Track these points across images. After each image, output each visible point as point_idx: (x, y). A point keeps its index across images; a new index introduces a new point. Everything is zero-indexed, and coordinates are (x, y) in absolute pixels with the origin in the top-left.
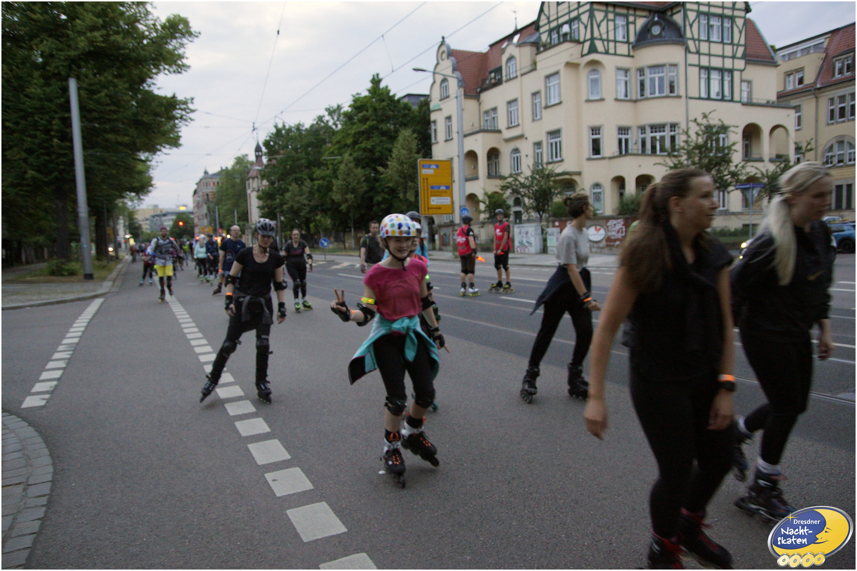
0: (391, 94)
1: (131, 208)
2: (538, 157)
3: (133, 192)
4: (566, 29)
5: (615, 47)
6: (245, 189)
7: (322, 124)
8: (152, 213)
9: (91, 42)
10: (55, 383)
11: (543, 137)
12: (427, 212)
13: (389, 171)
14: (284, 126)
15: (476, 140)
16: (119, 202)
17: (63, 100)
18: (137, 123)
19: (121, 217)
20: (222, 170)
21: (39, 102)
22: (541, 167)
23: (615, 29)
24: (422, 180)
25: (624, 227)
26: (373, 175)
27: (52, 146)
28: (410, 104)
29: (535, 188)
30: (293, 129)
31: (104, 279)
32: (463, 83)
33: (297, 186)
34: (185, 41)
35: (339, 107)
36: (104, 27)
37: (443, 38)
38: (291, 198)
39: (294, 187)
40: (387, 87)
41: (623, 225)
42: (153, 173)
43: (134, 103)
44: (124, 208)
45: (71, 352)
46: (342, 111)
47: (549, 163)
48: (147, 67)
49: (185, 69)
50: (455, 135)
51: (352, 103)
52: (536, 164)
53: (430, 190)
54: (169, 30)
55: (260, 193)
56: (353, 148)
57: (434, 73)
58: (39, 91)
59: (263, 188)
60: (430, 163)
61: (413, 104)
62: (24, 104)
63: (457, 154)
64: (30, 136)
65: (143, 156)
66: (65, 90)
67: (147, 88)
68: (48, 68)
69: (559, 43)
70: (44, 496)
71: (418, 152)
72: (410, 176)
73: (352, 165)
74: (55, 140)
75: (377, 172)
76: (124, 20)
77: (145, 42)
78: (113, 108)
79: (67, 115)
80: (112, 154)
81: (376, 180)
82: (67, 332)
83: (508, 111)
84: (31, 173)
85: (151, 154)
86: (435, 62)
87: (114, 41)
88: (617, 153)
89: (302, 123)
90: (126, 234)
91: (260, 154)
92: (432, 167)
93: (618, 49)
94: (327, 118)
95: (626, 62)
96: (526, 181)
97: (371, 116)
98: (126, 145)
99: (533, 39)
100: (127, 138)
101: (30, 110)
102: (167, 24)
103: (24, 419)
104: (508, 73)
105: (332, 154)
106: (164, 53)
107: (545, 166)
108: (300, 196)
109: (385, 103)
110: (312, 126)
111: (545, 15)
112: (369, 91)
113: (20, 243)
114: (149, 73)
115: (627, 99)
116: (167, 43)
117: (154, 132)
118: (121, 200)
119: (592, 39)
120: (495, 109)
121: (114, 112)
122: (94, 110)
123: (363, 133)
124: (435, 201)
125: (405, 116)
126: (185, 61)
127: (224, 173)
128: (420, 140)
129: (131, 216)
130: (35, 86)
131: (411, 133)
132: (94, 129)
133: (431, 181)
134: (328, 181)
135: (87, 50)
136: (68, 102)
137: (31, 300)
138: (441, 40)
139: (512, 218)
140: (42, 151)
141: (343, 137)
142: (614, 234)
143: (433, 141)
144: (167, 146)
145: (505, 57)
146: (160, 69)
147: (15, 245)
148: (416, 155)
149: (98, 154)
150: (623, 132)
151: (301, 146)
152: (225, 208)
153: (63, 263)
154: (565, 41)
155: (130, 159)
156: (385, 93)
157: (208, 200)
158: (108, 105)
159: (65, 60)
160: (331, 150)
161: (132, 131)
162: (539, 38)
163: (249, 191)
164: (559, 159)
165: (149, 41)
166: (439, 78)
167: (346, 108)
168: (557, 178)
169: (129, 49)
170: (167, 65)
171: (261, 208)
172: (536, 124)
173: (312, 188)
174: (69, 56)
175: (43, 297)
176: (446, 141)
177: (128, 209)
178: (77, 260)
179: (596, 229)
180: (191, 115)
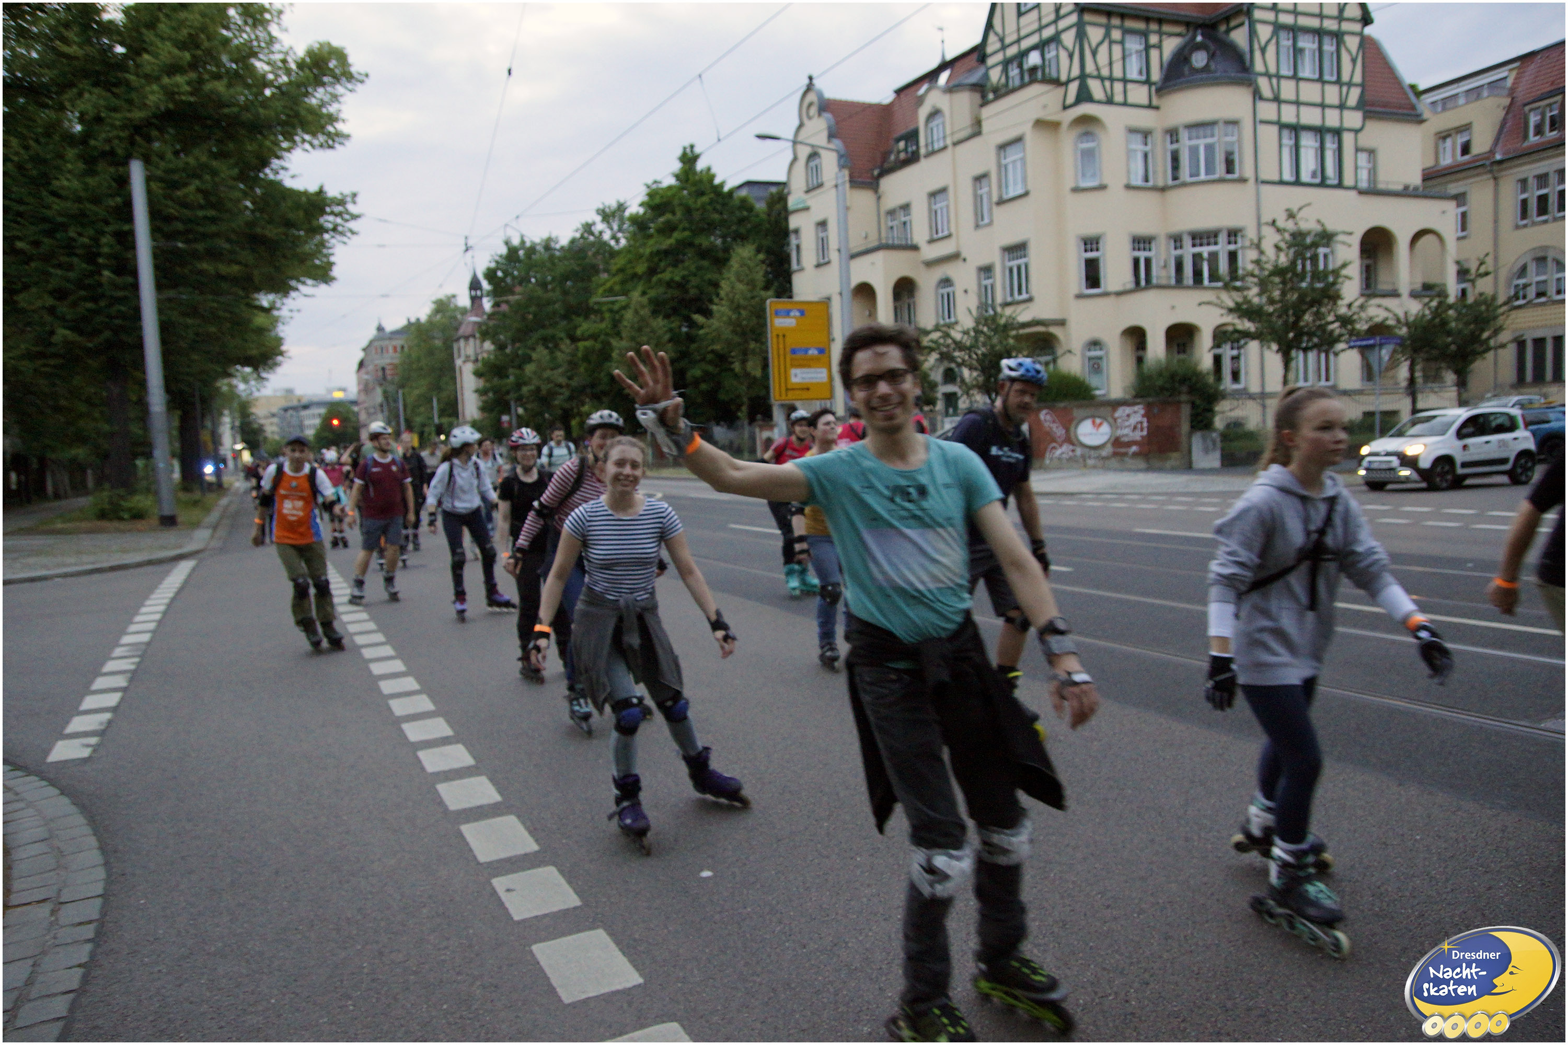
0: (717, 181)
1: (244, 395)
2: (986, 292)
3: (248, 365)
4: (1034, 58)
5: (1125, 92)
6: (451, 359)
7: (592, 238)
8: (284, 404)
9: (170, 94)
10: (108, 716)
11: (995, 257)
12: (784, 397)
13: (715, 323)
14: (523, 242)
15: (873, 264)
16: (223, 385)
17: (119, 199)
18: (255, 241)
19: (226, 412)
20: (410, 324)
21: (76, 205)
22: (991, 312)
23: (1124, 58)
24: (775, 340)
25: (1145, 420)
26: (684, 329)
27: (100, 285)
28: (752, 200)
29: (982, 350)
30: (539, 248)
31: (196, 525)
32: (846, 160)
33: (545, 352)
34: (339, 89)
35: (621, 207)
36: (193, 65)
37: (811, 78)
38: (535, 373)
39: (540, 353)
40: (709, 169)
41: (1143, 416)
42: (283, 331)
43: (248, 204)
44: (233, 395)
45: (137, 660)
46: (627, 214)
47: (1006, 304)
48: (272, 137)
49: (341, 140)
50: (834, 256)
51: (646, 199)
52: (983, 306)
53: (789, 356)
54: (310, 69)
55: (480, 364)
56: (650, 281)
57: (795, 143)
58: (76, 184)
59: (485, 355)
60: (789, 307)
61: (759, 199)
62: (49, 207)
63: (838, 290)
64: (60, 266)
65: (265, 300)
66: (123, 182)
67: (272, 176)
68: (92, 142)
69: (1023, 86)
70: (90, 922)
71: (766, 288)
72: (753, 331)
73: (645, 312)
74: (106, 273)
75: (692, 324)
76: (230, 53)
77: (268, 92)
78: (211, 213)
79: (126, 228)
80: (210, 297)
81: (691, 338)
82: (131, 622)
83: (930, 210)
84: (62, 333)
85: (279, 296)
86: (796, 123)
87: (212, 92)
88: (1131, 285)
89: (553, 236)
90: (235, 443)
91: (479, 293)
92: (792, 314)
93: (1129, 94)
94: (600, 226)
95: (1145, 119)
96: (966, 337)
97: (680, 221)
98: (234, 280)
99: (974, 78)
100: (235, 268)
101: (60, 219)
102: (308, 60)
103: (52, 783)
104: (930, 140)
105: (611, 292)
106: (303, 113)
107: (999, 310)
108: (552, 369)
109: (705, 199)
110: (573, 241)
111: (996, 34)
112: (677, 177)
113: (42, 461)
114: (276, 149)
115: (1147, 186)
116: (307, 94)
117: (284, 257)
118: (226, 381)
119: (1083, 77)
120: (906, 207)
121: (213, 220)
122: (177, 218)
123: (667, 253)
124: (798, 376)
125: (741, 221)
126: (340, 126)
127: (413, 328)
128: (770, 265)
129: (244, 410)
130: (69, 176)
131: (753, 252)
132: (176, 252)
133: (791, 342)
134: (602, 342)
135: (163, 108)
136: (128, 204)
137: (65, 565)
138: (807, 81)
139: (940, 406)
140: (83, 293)
141: (630, 262)
142: (1127, 433)
143: (794, 266)
144: (310, 282)
145: (923, 112)
146: (294, 142)
147: (35, 464)
148: (763, 293)
149: (184, 297)
150: (1142, 246)
151: (554, 279)
152: (417, 392)
153: (122, 497)
154: (1033, 81)
155: (243, 307)
156: (705, 179)
157: (384, 378)
158: (201, 207)
159: (123, 127)
160: (608, 285)
161: (246, 256)
162: (986, 76)
163: (459, 362)
164: (1024, 296)
165: (274, 90)
166: (804, 152)
167: (634, 208)
168: (1022, 332)
169: (239, 105)
170: (307, 133)
171: (481, 392)
172: (980, 232)
173: (573, 355)
174: (130, 120)
175: (85, 558)
176: (818, 266)
177: (239, 396)
178: (148, 490)
179: (1094, 423)
180: (352, 225)
